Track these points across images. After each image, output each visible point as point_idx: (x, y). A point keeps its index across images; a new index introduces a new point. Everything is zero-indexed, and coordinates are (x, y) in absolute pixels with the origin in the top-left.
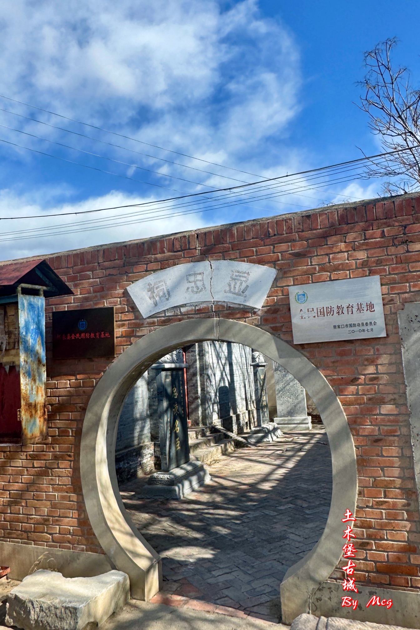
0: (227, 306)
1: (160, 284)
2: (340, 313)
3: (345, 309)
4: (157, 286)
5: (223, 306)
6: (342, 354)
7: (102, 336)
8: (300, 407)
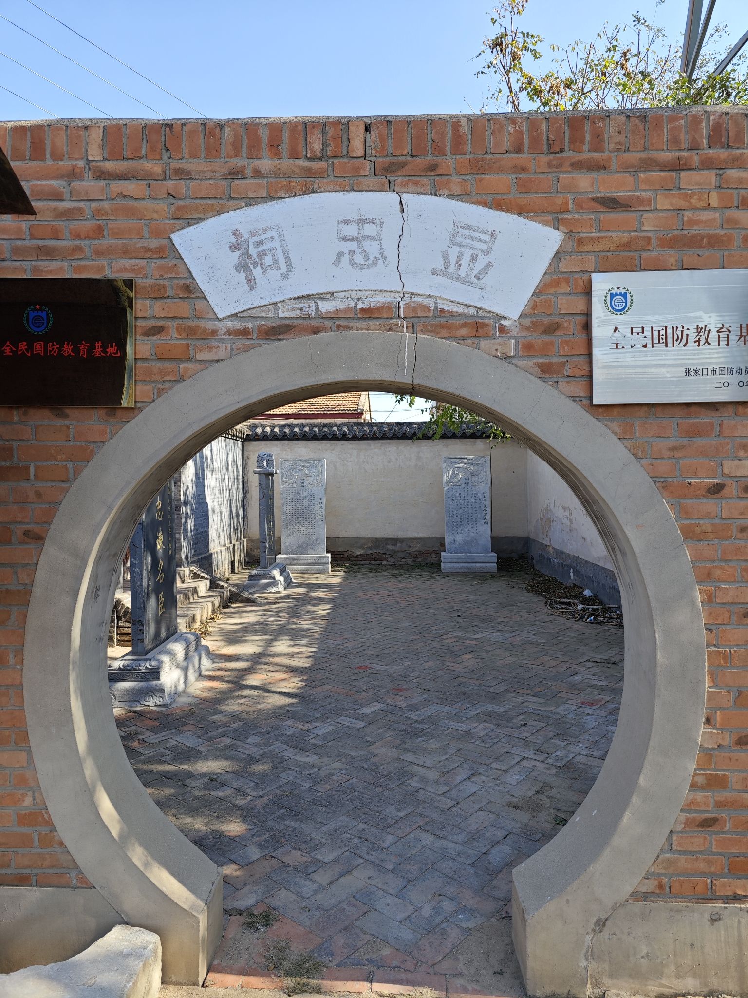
0: (436, 307)
1: (264, 237)
2: (702, 344)
3: (714, 334)
4: (256, 239)
5: (427, 308)
6: (694, 432)
7: (98, 352)
8: (317, 539)
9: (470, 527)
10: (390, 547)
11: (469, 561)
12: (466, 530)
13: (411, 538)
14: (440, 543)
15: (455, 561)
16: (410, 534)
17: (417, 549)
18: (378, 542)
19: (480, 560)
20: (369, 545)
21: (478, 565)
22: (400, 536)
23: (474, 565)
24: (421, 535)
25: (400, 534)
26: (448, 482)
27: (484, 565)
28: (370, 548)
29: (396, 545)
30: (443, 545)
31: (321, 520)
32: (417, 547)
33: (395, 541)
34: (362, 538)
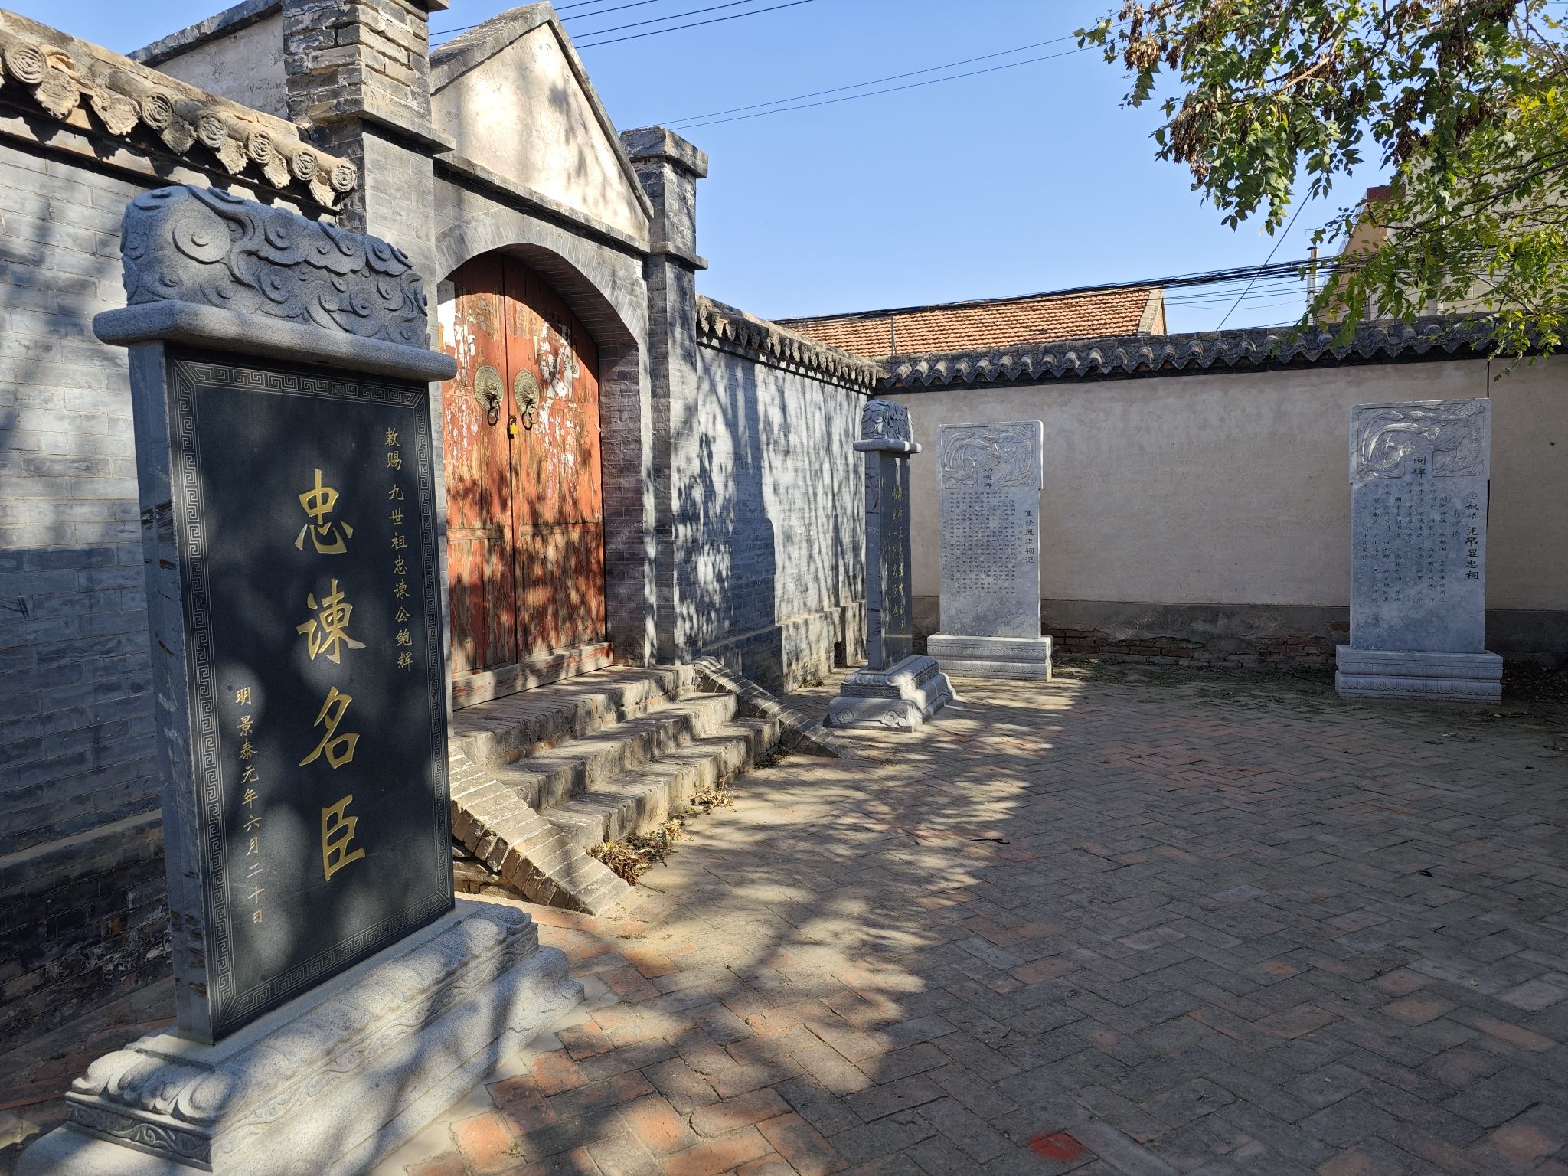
8: (1019, 604)
9: (1423, 586)
10: (1200, 626)
11: (1418, 671)
12: (1413, 592)
13: (1253, 608)
14: (1338, 622)
15: (1376, 669)
16: (1251, 597)
17: (1270, 632)
18: (1168, 614)
19: (1449, 672)
20: (1147, 619)
21: (1445, 684)
22: (1225, 600)
23: (1432, 683)
24: (1280, 600)
25: (1226, 597)
26: (1363, 471)
27: (1461, 684)
28: (1150, 627)
29: (1213, 621)
30: (1342, 627)
31: (1030, 561)
32: (1270, 628)
33: (1212, 612)
34: (1133, 603)
